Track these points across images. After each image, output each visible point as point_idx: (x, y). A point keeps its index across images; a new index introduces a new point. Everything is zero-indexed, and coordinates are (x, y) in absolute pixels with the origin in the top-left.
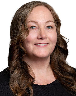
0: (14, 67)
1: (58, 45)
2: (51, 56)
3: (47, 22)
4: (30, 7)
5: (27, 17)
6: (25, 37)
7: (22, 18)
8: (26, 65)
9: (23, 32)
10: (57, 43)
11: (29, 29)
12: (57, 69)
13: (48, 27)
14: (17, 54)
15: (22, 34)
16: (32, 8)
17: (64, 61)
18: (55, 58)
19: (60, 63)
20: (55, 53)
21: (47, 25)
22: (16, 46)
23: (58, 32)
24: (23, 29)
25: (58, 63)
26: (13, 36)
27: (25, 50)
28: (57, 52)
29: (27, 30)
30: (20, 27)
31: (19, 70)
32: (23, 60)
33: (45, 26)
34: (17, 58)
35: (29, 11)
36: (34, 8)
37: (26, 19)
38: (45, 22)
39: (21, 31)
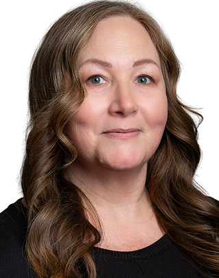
0: (39, 197)
1: (171, 131)
2: (151, 164)
3: (137, 64)
4: (90, 19)
5: (79, 49)
6: (73, 108)
7: (64, 53)
8: (77, 193)
9: (68, 94)
10: (167, 127)
11: (85, 86)
12: (166, 204)
13: (142, 79)
14: (51, 157)
15: (65, 99)
16: (95, 22)
17: (187, 178)
18: (163, 171)
19: (178, 186)
20: (162, 155)
21: (138, 74)
22: (45, 136)
23: (169, 92)
24: (67, 86)
25: (171, 186)
26: (37, 105)
27: (72, 147)
28: (167, 153)
29: (78, 89)
30: (58, 77)
31: (55, 208)
32: (66, 177)
33: (132, 76)
34: (49, 171)
35: (85, 29)
36: (99, 20)
37: (77, 53)
38: (132, 64)
39: (63, 90)
